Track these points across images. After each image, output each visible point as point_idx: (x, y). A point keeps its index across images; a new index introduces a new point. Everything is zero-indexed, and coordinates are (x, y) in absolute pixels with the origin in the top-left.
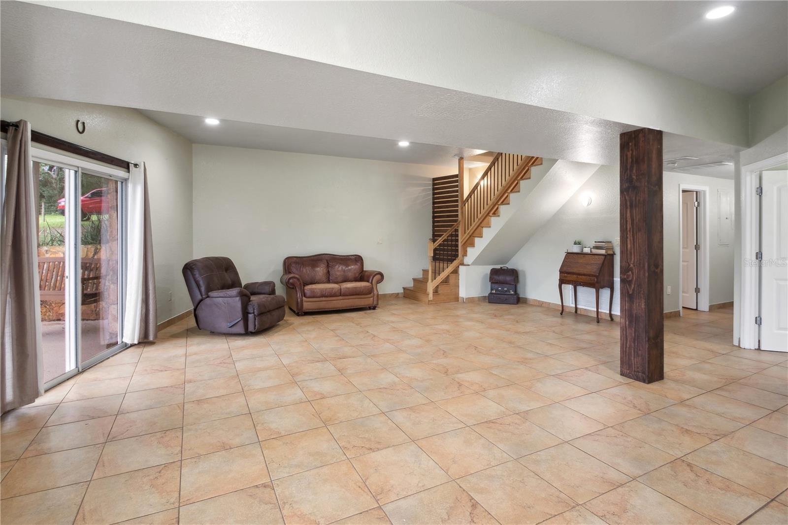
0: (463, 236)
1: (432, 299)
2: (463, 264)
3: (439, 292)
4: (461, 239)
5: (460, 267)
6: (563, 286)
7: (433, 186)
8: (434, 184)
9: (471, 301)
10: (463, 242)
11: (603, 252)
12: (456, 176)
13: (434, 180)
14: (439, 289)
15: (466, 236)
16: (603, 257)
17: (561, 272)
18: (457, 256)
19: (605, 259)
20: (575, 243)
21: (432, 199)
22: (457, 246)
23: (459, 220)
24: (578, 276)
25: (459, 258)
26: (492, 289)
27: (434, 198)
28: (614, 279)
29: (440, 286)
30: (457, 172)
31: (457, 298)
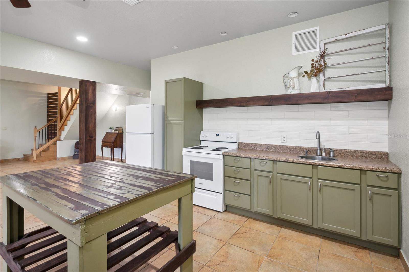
0: (59, 124)
1: (36, 160)
2: (59, 140)
3: (42, 156)
4: (59, 126)
5: (58, 141)
6: (103, 148)
7: (48, 98)
8: (48, 97)
9: (63, 159)
10: (60, 128)
11: (117, 132)
12: (57, 93)
13: (48, 94)
14: (42, 154)
15: (60, 125)
16: (117, 134)
17: (102, 142)
18: (56, 136)
19: (117, 135)
20: (110, 128)
21: (47, 105)
22: (57, 130)
23: (58, 116)
24: (108, 143)
25: (57, 137)
26: (75, 152)
27: (48, 104)
28: (123, 144)
29: (42, 152)
30: (57, 91)
31: (55, 158)
